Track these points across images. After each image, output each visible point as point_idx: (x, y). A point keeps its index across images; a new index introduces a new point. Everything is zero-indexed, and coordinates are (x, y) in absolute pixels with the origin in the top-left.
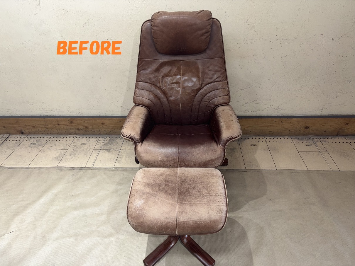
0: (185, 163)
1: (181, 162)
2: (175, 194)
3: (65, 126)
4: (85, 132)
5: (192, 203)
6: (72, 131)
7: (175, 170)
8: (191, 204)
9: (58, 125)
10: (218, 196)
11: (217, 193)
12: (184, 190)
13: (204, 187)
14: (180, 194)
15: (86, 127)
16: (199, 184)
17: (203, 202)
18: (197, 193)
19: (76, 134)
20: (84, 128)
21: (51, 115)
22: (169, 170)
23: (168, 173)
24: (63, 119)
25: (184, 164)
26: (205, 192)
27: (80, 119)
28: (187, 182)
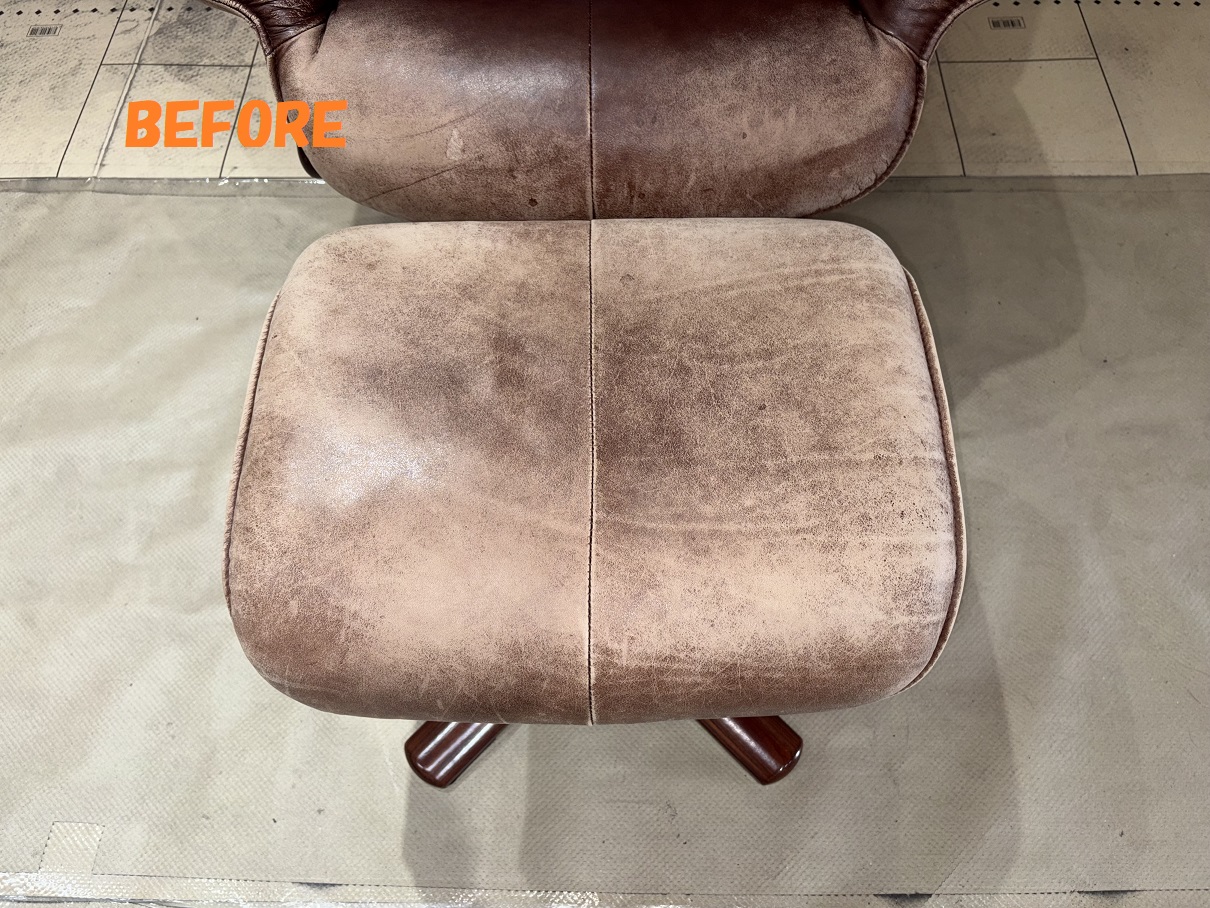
0: (637, 182)
1: (607, 173)
2: (570, 449)
5: (704, 526)
7: (569, 244)
8: (690, 537)
10: (900, 472)
11: (891, 445)
12: (635, 415)
13: (785, 396)
14: (610, 450)
16: (747, 365)
17: (784, 518)
18: (739, 442)
22: (527, 251)
23: (518, 272)
25: (631, 186)
26: (794, 430)
28: (655, 349)
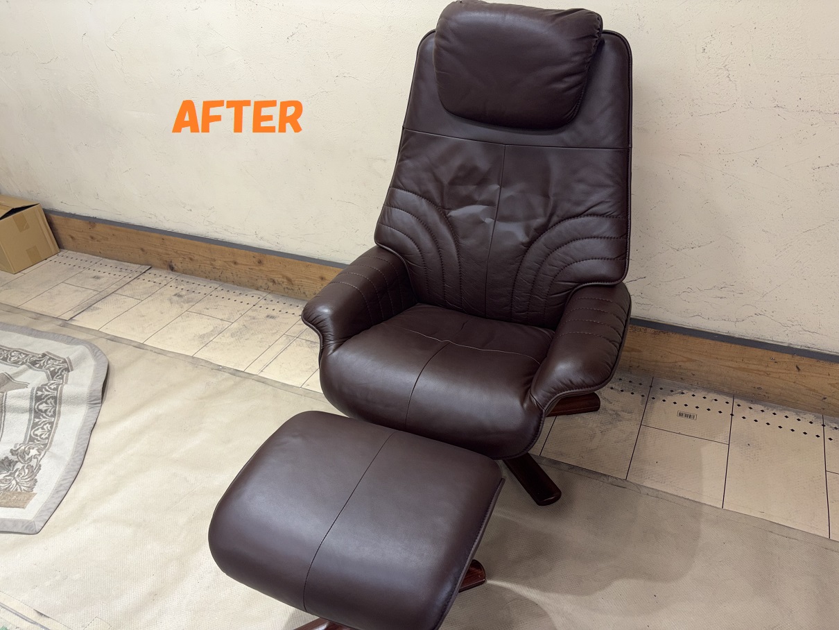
3: (248, 269)
4: (286, 290)
6: (260, 283)
9: (235, 263)
15: (289, 280)
19: (267, 290)
20: (285, 280)
21: (223, 238)
24: (243, 252)
27: (276, 257)
